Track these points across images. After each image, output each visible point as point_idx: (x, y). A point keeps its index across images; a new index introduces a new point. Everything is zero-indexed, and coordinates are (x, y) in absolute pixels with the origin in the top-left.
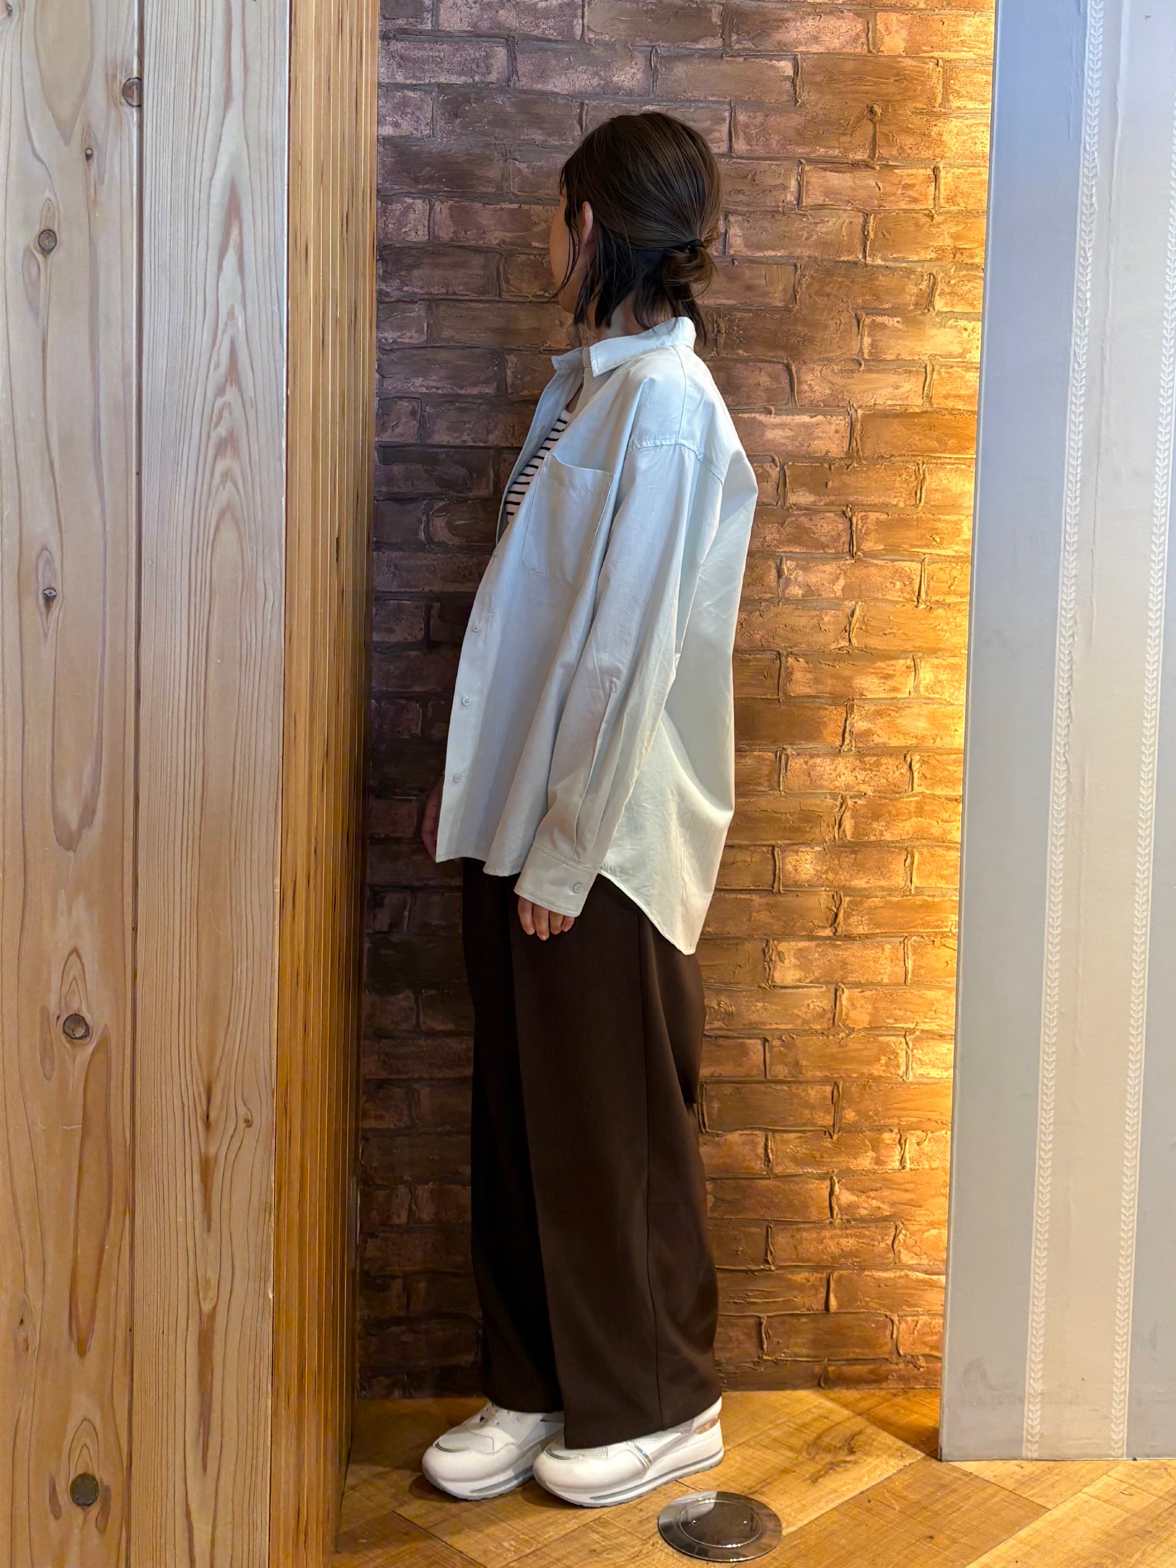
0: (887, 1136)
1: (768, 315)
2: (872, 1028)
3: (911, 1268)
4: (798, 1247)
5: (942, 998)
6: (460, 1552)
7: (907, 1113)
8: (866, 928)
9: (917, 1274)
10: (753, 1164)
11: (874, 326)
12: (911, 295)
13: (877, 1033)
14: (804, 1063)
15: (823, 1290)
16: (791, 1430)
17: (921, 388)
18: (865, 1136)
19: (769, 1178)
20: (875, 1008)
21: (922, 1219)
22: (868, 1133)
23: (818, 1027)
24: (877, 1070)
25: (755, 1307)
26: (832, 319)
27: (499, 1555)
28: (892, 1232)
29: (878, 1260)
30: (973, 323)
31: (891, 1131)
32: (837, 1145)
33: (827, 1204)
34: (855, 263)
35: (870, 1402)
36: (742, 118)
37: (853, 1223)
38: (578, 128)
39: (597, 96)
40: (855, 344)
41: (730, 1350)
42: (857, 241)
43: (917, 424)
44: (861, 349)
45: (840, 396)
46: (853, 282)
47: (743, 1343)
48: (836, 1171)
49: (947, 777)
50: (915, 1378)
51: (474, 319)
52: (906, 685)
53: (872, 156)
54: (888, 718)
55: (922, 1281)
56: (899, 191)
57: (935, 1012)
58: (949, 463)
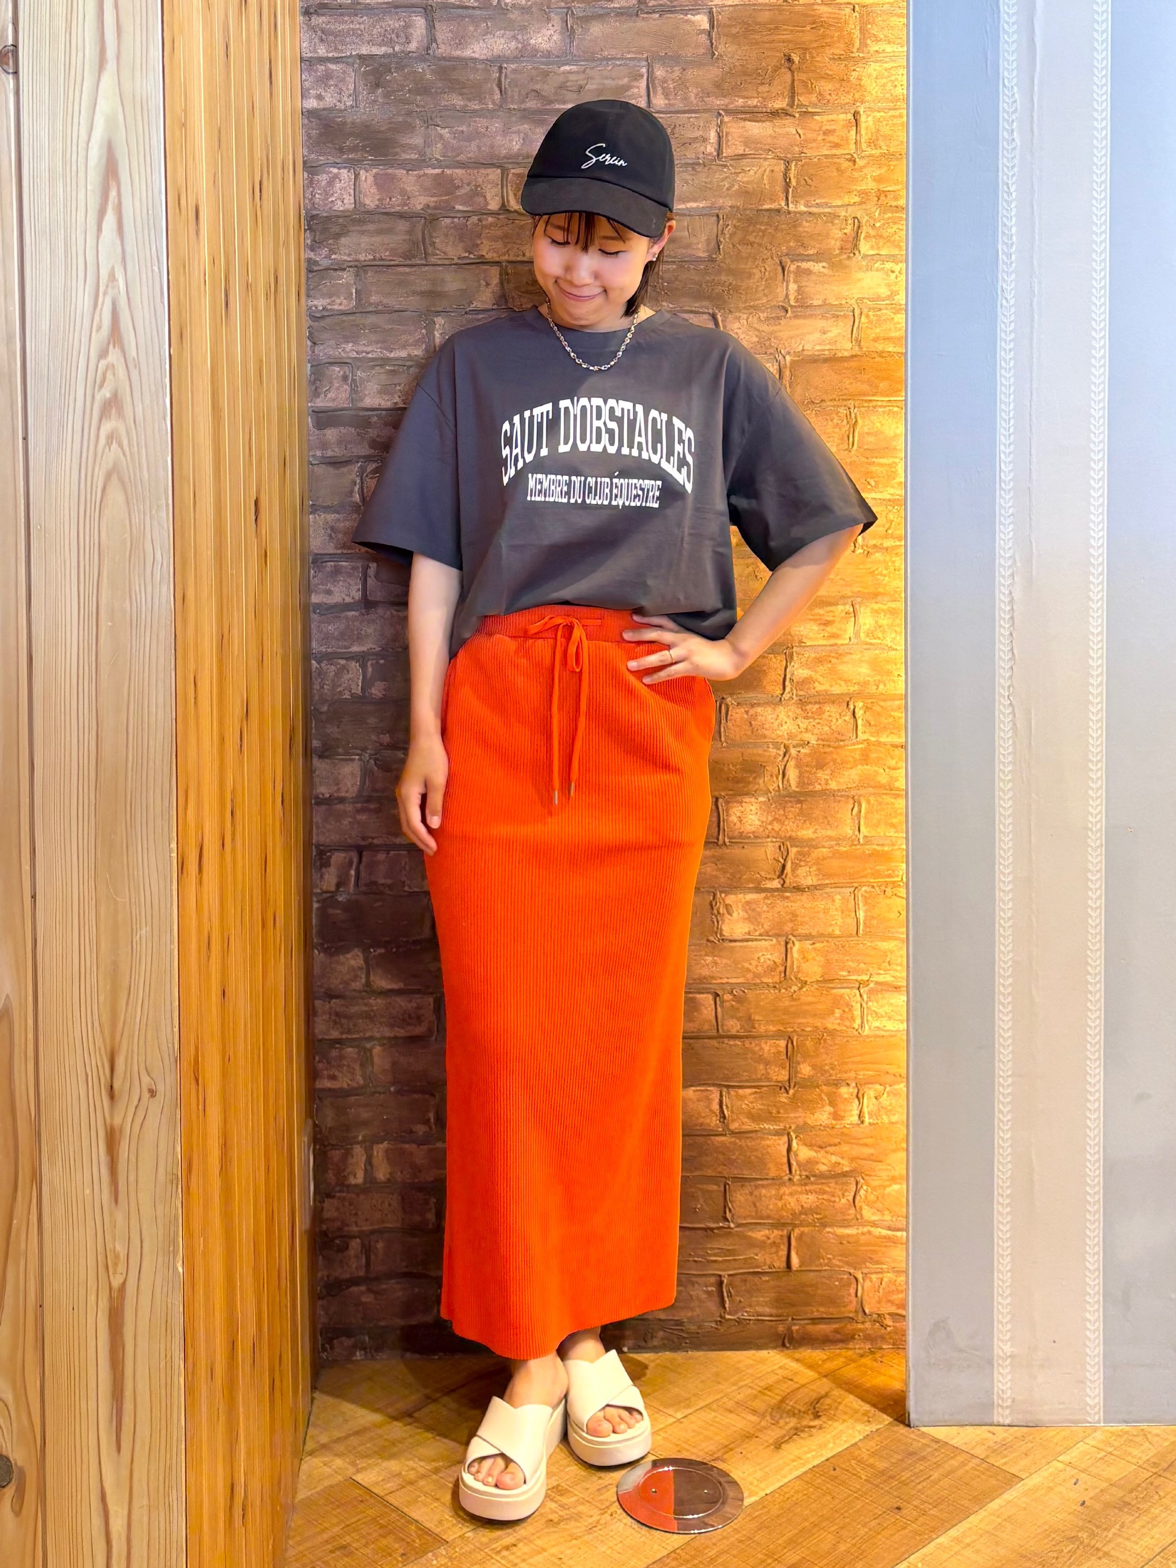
0: (844, 1091)
1: (692, 267)
2: (825, 981)
3: (874, 1224)
4: (758, 1204)
5: (895, 949)
6: (417, 1521)
7: (863, 1066)
8: (815, 879)
9: (880, 1230)
10: (708, 1121)
11: (800, 272)
12: (836, 240)
13: (831, 985)
14: (757, 1018)
15: (784, 1248)
16: (755, 1392)
17: (850, 332)
18: (822, 1091)
19: (725, 1135)
20: (827, 961)
21: (884, 1175)
22: (824, 1087)
23: (770, 981)
24: (832, 1023)
25: (716, 1266)
26: (757, 267)
28: (853, 1187)
29: (839, 1217)
30: (900, 264)
31: (848, 1085)
32: (794, 1099)
33: (785, 1160)
34: (778, 211)
35: (835, 1362)
36: (659, 73)
37: (812, 1179)
38: (498, 92)
39: (515, 59)
40: (781, 291)
41: (692, 1310)
42: (779, 188)
43: (847, 369)
44: (787, 296)
45: (767, 343)
46: (776, 229)
47: (704, 1302)
48: (793, 1127)
49: (889, 723)
50: (883, 1338)
51: (401, 284)
52: (845, 631)
53: (791, 104)
54: (829, 665)
55: (885, 1237)
56: (820, 138)
57: (889, 963)
58: (880, 406)
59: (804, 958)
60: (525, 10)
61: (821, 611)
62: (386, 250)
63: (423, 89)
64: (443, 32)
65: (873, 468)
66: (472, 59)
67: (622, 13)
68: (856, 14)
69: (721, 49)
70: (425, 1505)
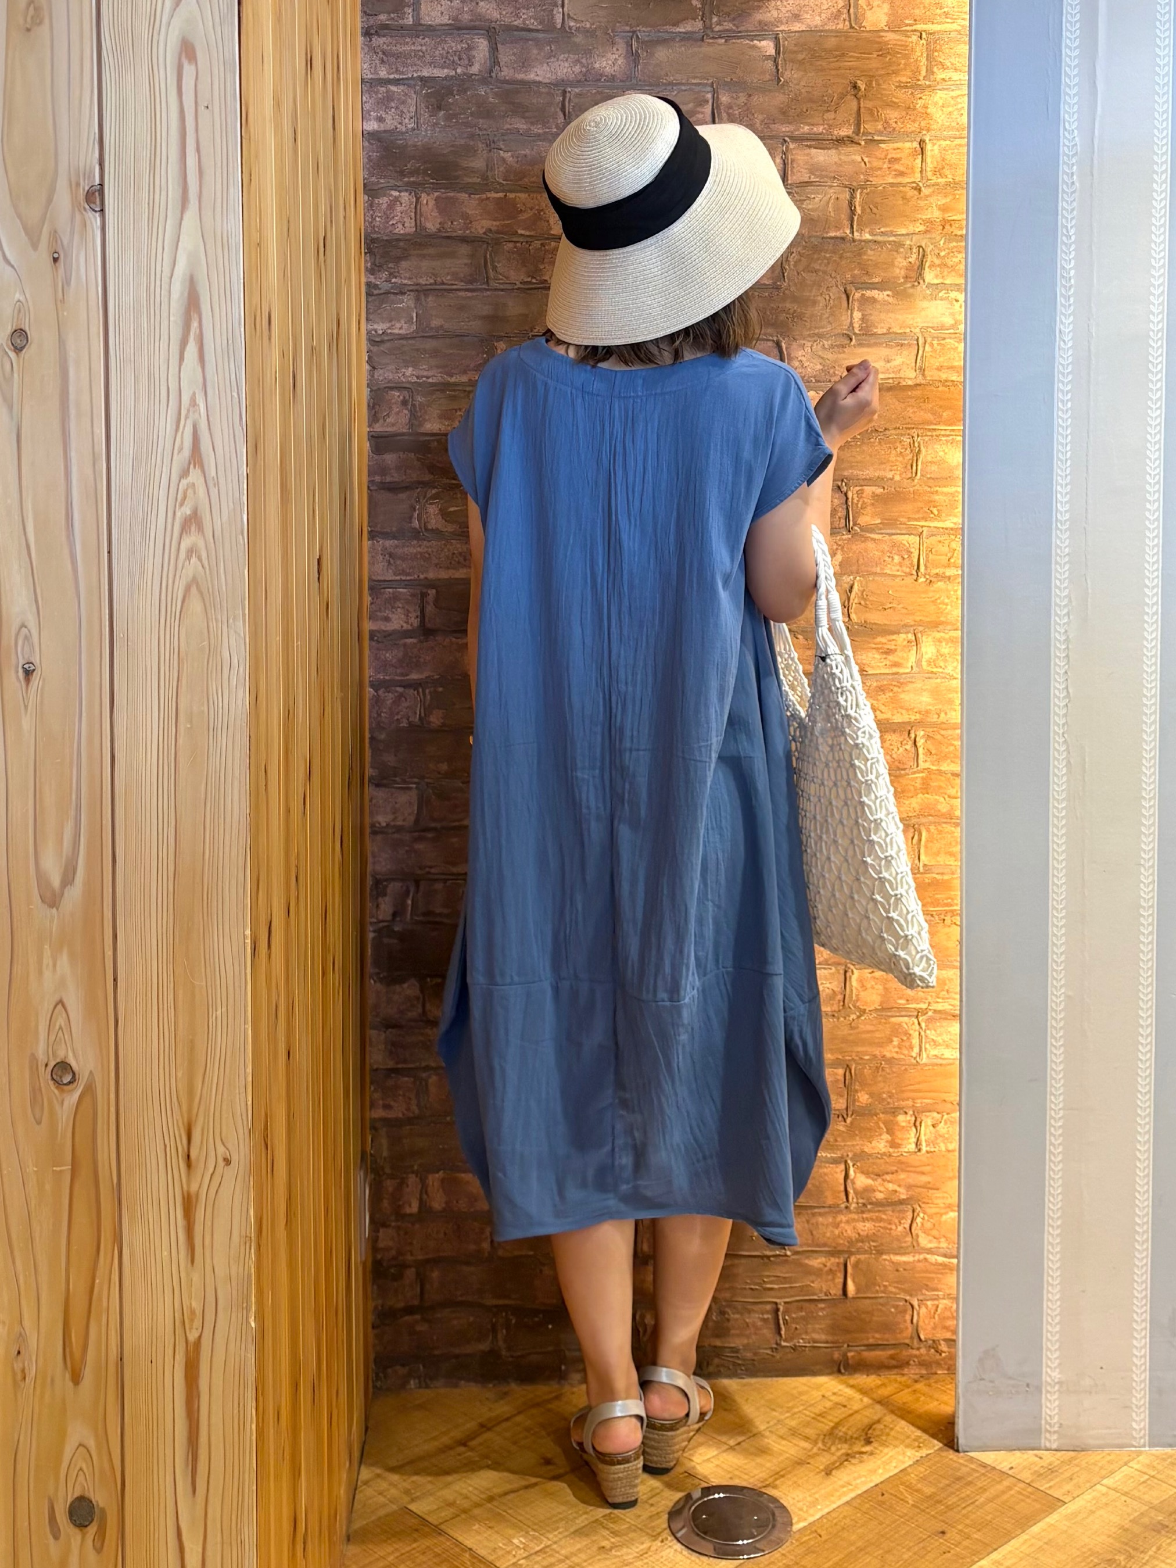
0: (901, 1118)
2: (883, 1009)
3: (930, 1251)
4: (814, 1233)
5: (954, 977)
6: (470, 1549)
7: (921, 1094)
9: (936, 1257)
11: (865, 301)
12: (901, 269)
13: (889, 1014)
15: (840, 1275)
16: (807, 1419)
17: (913, 360)
18: (879, 1119)
20: (886, 989)
21: (939, 1202)
22: (882, 1116)
24: (890, 1051)
25: (772, 1293)
26: (821, 294)
27: (509, 1552)
28: (910, 1215)
29: (895, 1245)
31: (906, 1113)
32: (851, 1128)
33: (842, 1188)
34: (843, 239)
35: (889, 1389)
36: (724, 99)
37: (869, 1207)
38: (562, 115)
39: (578, 83)
40: (845, 320)
41: (748, 1337)
42: (844, 217)
43: (911, 397)
44: (851, 324)
45: (831, 371)
46: (841, 258)
47: (760, 1329)
48: (850, 1155)
49: (950, 753)
50: (938, 1364)
51: (461, 308)
52: (907, 660)
53: (857, 132)
54: (891, 694)
55: (941, 1264)
56: (885, 166)
57: (948, 991)
58: (944, 436)
59: (863, 986)
60: (590, 33)
61: (883, 640)
62: (448, 274)
63: (486, 112)
64: (506, 55)
65: (937, 497)
66: (535, 82)
67: (688, 38)
68: (923, 41)
69: (787, 74)
70: (478, 1533)
